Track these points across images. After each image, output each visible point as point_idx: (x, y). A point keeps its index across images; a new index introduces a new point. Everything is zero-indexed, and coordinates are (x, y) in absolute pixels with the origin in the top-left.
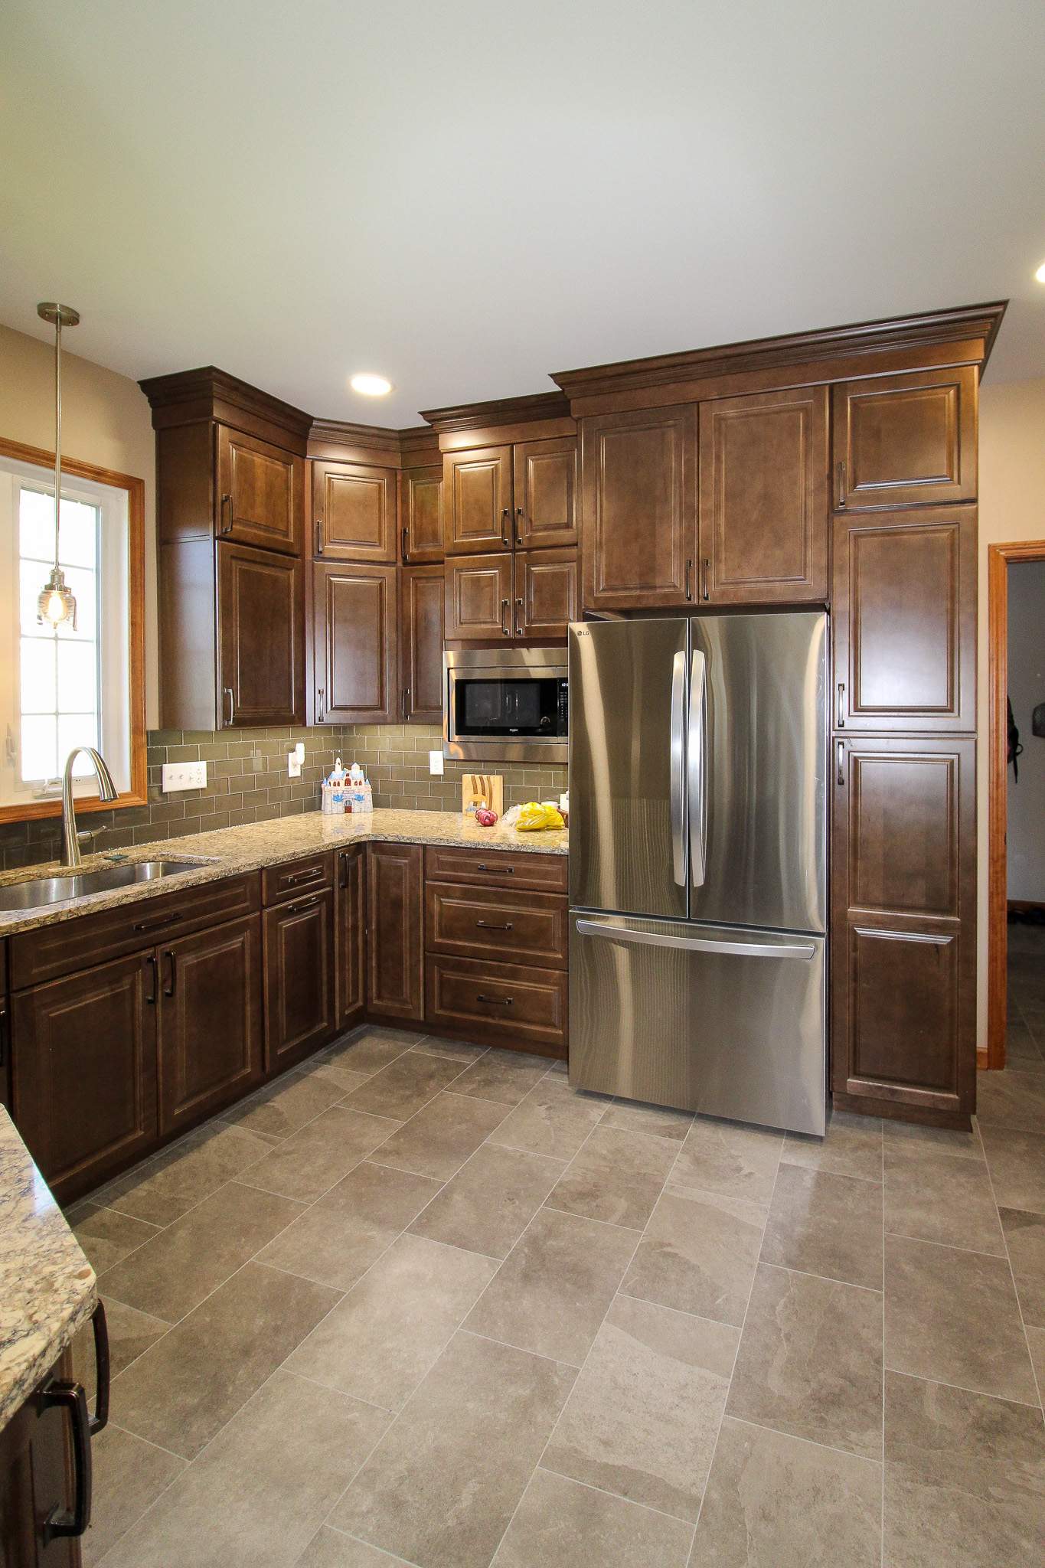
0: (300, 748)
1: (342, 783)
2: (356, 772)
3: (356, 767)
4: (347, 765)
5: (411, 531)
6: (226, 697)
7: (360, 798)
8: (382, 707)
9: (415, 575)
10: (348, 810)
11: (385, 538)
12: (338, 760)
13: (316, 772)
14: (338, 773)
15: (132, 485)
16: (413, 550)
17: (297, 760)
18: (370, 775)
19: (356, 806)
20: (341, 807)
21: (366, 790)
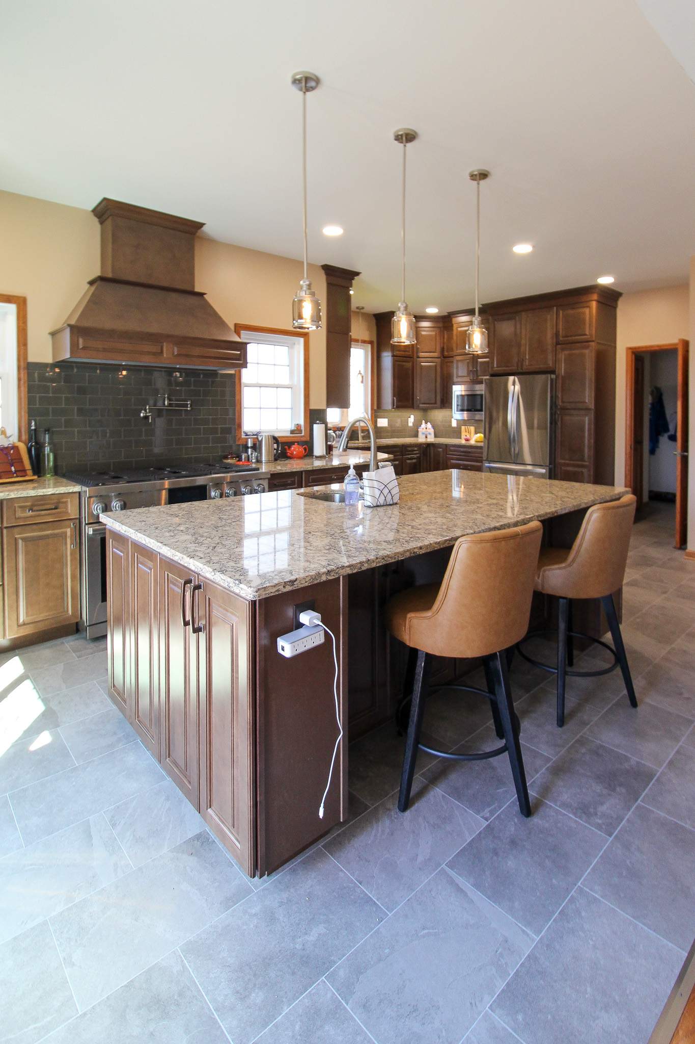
0: (412, 416)
1: (425, 428)
2: (429, 425)
3: (429, 423)
4: (426, 423)
5: (445, 347)
6: (394, 399)
7: (430, 434)
8: (435, 403)
9: (446, 361)
10: (426, 437)
11: (437, 349)
12: (423, 421)
13: (417, 425)
14: (423, 425)
15: (371, 342)
16: (446, 353)
17: (411, 420)
18: (433, 427)
19: (428, 436)
20: (424, 436)
21: (432, 431)
